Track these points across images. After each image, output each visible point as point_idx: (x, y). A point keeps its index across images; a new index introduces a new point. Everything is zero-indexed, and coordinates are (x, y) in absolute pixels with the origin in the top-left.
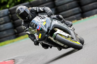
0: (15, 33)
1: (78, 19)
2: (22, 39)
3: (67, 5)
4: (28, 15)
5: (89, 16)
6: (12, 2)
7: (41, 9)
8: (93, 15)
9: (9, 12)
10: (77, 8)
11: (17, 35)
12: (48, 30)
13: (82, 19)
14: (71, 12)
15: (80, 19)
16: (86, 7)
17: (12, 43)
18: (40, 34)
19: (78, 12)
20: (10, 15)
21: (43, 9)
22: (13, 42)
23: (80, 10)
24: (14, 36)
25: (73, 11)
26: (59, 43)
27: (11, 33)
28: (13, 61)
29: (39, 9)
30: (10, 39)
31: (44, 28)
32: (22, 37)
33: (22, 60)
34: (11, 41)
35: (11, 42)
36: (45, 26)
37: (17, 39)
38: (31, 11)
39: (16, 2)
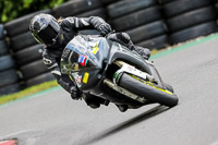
0: (19, 80)
1: (160, 47)
2: (34, 93)
3: (136, 15)
4: (57, 33)
5: (184, 40)
6: (12, 10)
7: (84, 21)
8: (194, 38)
9: (5, 32)
10: (157, 23)
11: (23, 83)
12: (104, 64)
13: (169, 48)
14: (143, 31)
15: (164, 48)
16: (177, 21)
17: (12, 103)
18: (87, 75)
19: (159, 31)
20: (8, 39)
21: (89, 22)
22: (14, 99)
23: (165, 27)
24: (17, 85)
25: (149, 29)
26: (127, 93)
27: (8, 79)
28: (13, 142)
29: (79, 21)
30: (6, 93)
31: (96, 60)
32: (34, 88)
33: (34, 140)
34: (9, 97)
35: (9, 100)
36: (97, 55)
37: (22, 93)
38: (63, 26)
39: (20, 8)
